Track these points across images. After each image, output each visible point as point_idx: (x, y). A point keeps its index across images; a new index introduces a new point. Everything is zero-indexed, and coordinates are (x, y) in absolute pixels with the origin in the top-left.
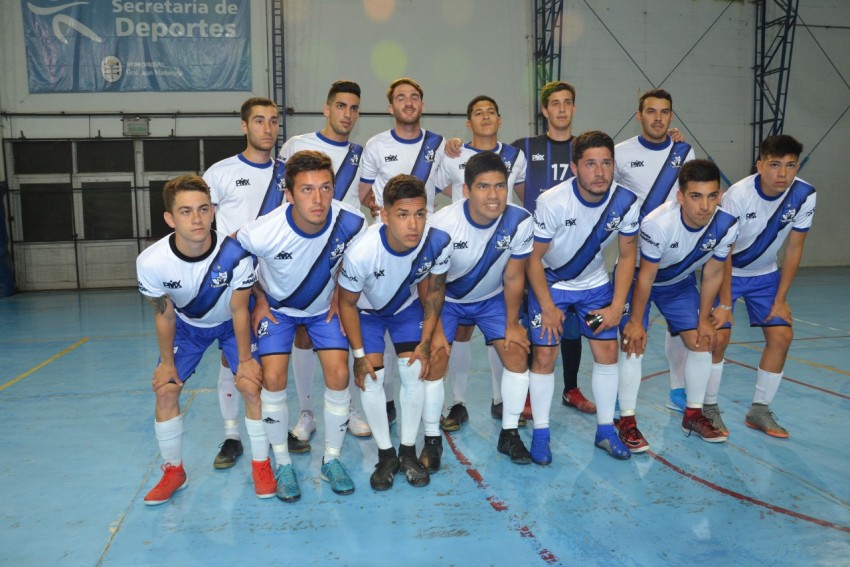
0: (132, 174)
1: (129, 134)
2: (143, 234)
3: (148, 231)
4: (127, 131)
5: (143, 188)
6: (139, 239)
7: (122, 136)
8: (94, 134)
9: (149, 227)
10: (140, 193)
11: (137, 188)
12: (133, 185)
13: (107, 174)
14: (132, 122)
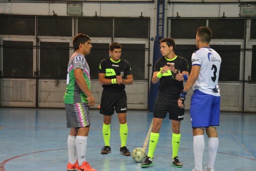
0: (243, 40)
1: (243, 15)
2: (246, 79)
3: (249, 77)
4: (242, 13)
5: (248, 50)
6: (244, 81)
7: (238, 16)
8: (221, 15)
9: (250, 75)
10: (247, 52)
11: (245, 50)
12: (242, 47)
13: (226, 40)
14: (245, 7)
